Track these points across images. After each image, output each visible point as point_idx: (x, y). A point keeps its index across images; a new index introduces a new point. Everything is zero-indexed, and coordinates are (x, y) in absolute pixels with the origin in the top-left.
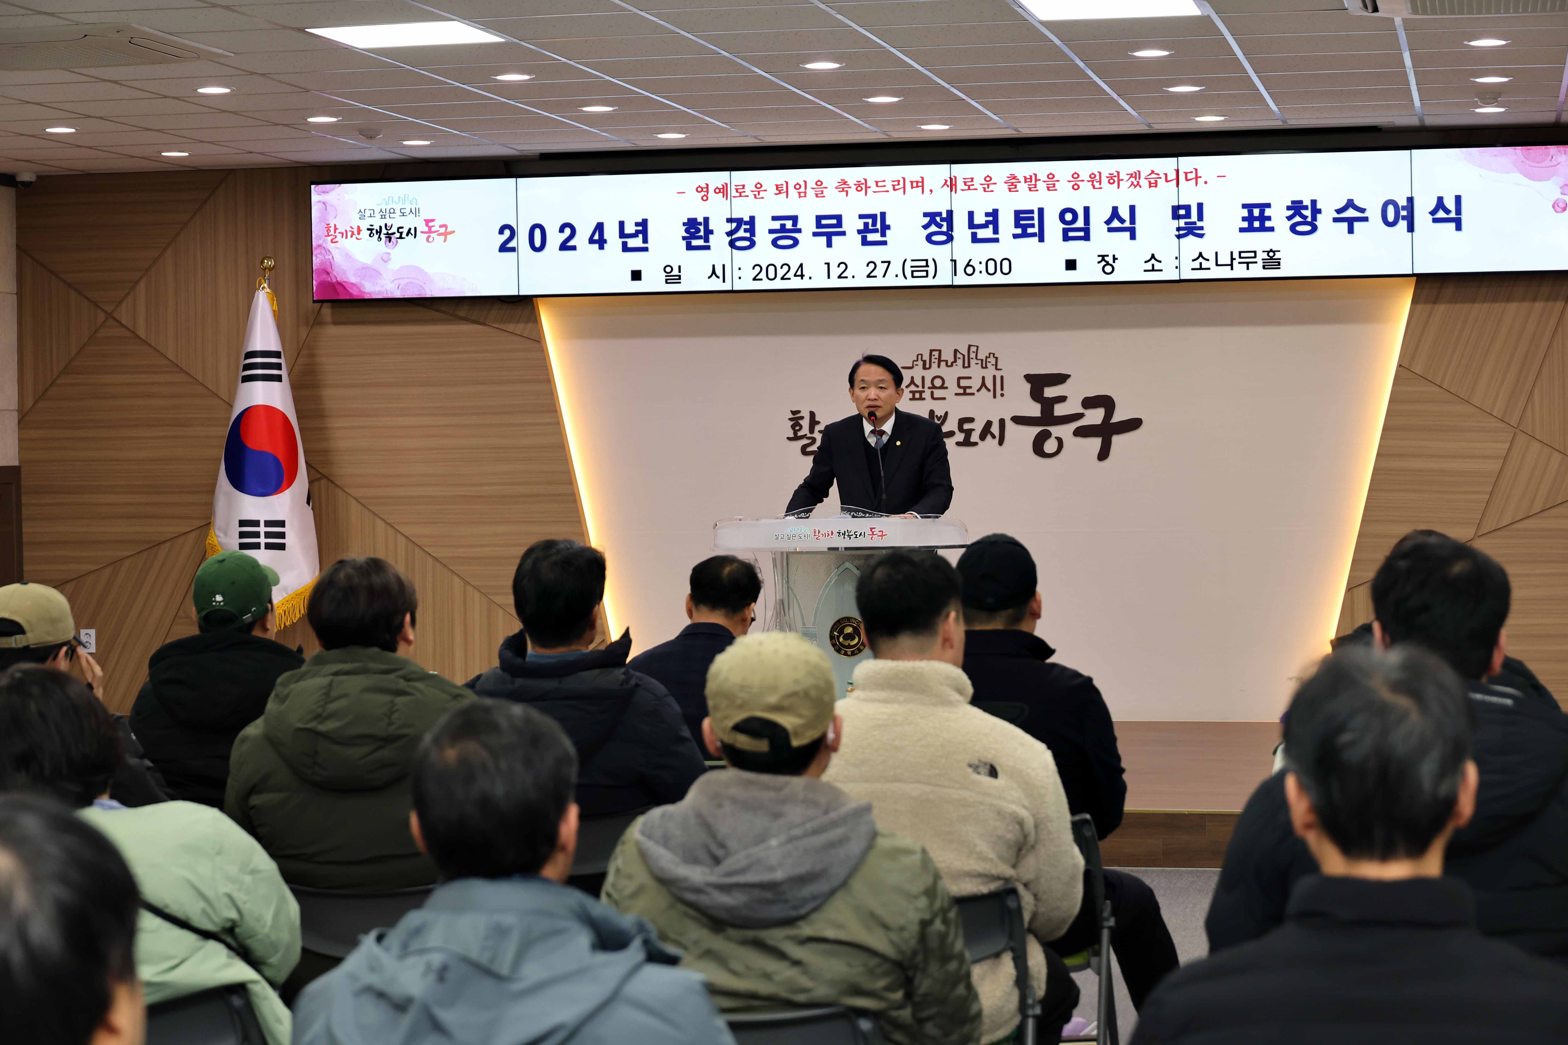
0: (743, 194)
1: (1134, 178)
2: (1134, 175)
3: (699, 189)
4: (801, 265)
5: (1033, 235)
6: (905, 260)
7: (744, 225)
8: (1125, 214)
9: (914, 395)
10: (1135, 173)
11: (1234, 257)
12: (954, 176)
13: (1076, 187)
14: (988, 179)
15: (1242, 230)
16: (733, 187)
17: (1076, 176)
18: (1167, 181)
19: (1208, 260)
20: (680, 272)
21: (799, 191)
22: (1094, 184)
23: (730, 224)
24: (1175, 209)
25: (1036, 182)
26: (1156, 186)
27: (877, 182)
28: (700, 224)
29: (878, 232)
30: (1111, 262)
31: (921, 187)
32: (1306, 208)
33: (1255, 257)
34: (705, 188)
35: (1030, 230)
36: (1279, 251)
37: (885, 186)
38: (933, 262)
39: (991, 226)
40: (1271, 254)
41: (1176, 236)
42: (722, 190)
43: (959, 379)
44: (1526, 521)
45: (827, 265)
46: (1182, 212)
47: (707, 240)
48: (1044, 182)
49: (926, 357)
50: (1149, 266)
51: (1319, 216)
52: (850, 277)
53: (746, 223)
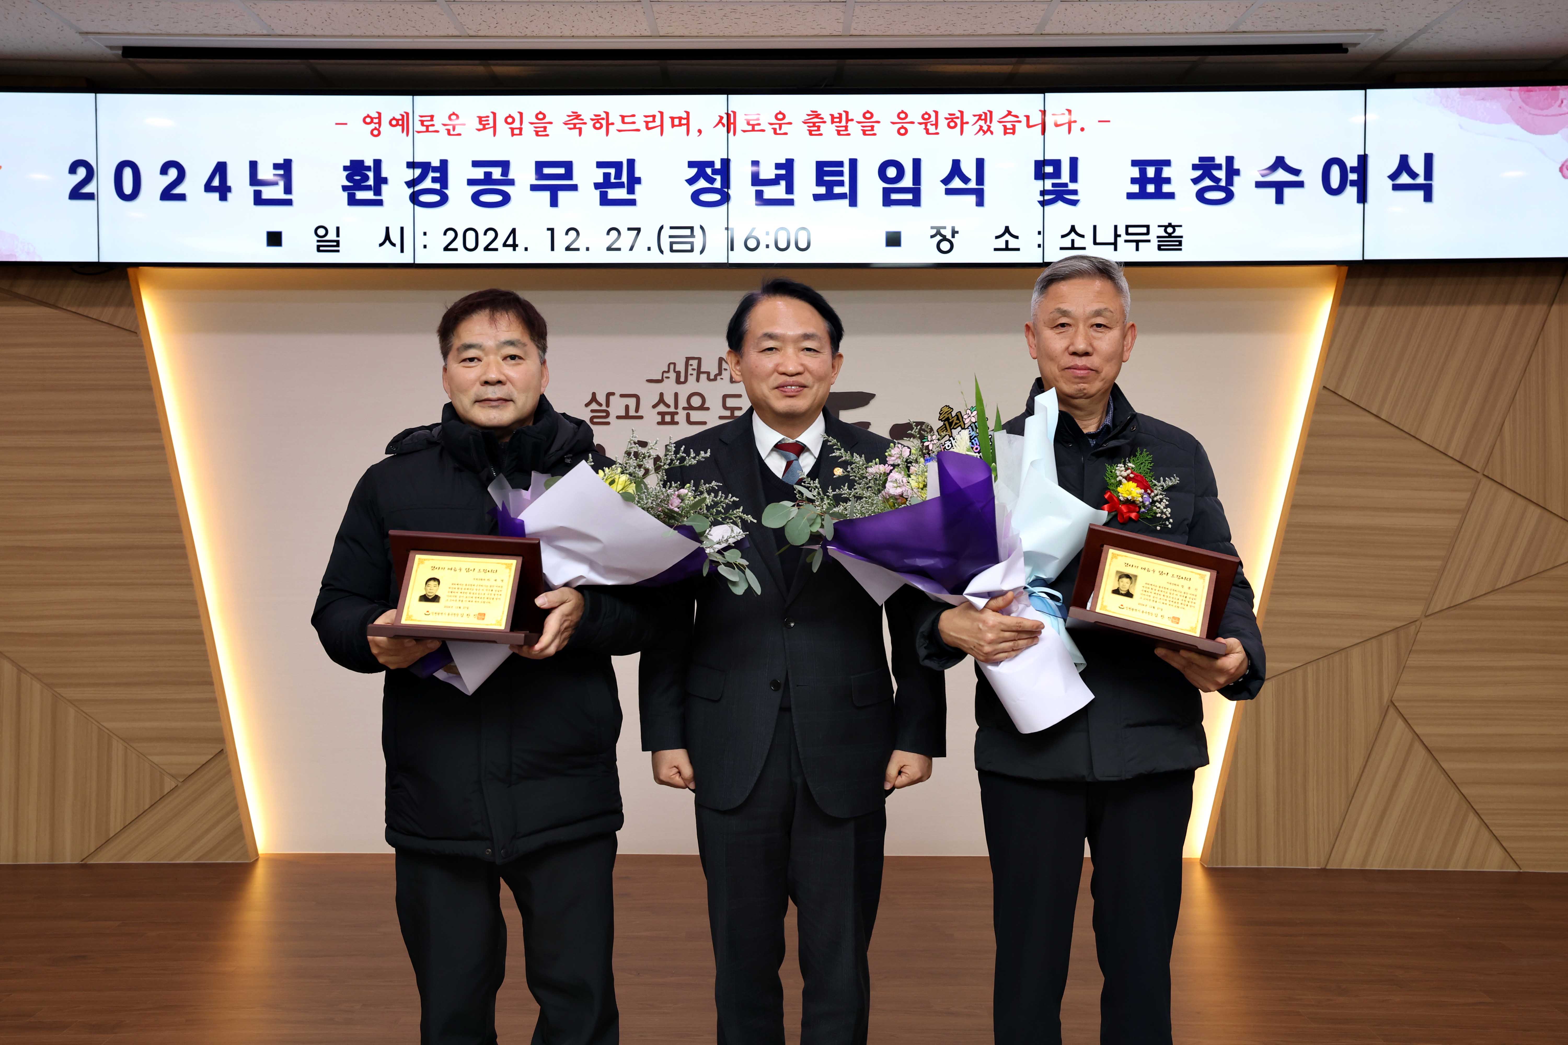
0: (431, 129)
1: (984, 121)
2: (983, 117)
3: (368, 120)
4: (513, 231)
5: (842, 196)
6: (662, 228)
7: (432, 172)
8: (970, 170)
9: (663, 418)
10: (986, 114)
11: (1118, 233)
12: (732, 111)
13: (902, 131)
14: (780, 117)
15: (1130, 196)
16: (417, 118)
17: (903, 115)
18: (1029, 126)
19: (1083, 236)
20: (338, 235)
21: (513, 126)
22: (928, 127)
23: (411, 170)
24: (1040, 165)
25: (847, 123)
26: (1013, 133)
27: (623, 117)
28: (369, 168)
29: (624, 187)
30: (949, 236)
31: (686, 126)
32: (1219, 167)
33: (1148, 233)
34: (376, 118)
35: (837, 190)
36: (1181, 226)
37: (634, 123)
38: (700, 230)
39: (783, 183)
40: (1170, 230)
41: (1039, 202)
42: (400, 122)
43: (725, 397)
44: (1490, 597)
45: (550, 232)
46: (1049, 169)
47: (378, 192)
48: (859, 122)
49: (681, 368)
50: (1001, 243)
51: (1236, 179)
52: (583, 249)
53: (435, 169)
